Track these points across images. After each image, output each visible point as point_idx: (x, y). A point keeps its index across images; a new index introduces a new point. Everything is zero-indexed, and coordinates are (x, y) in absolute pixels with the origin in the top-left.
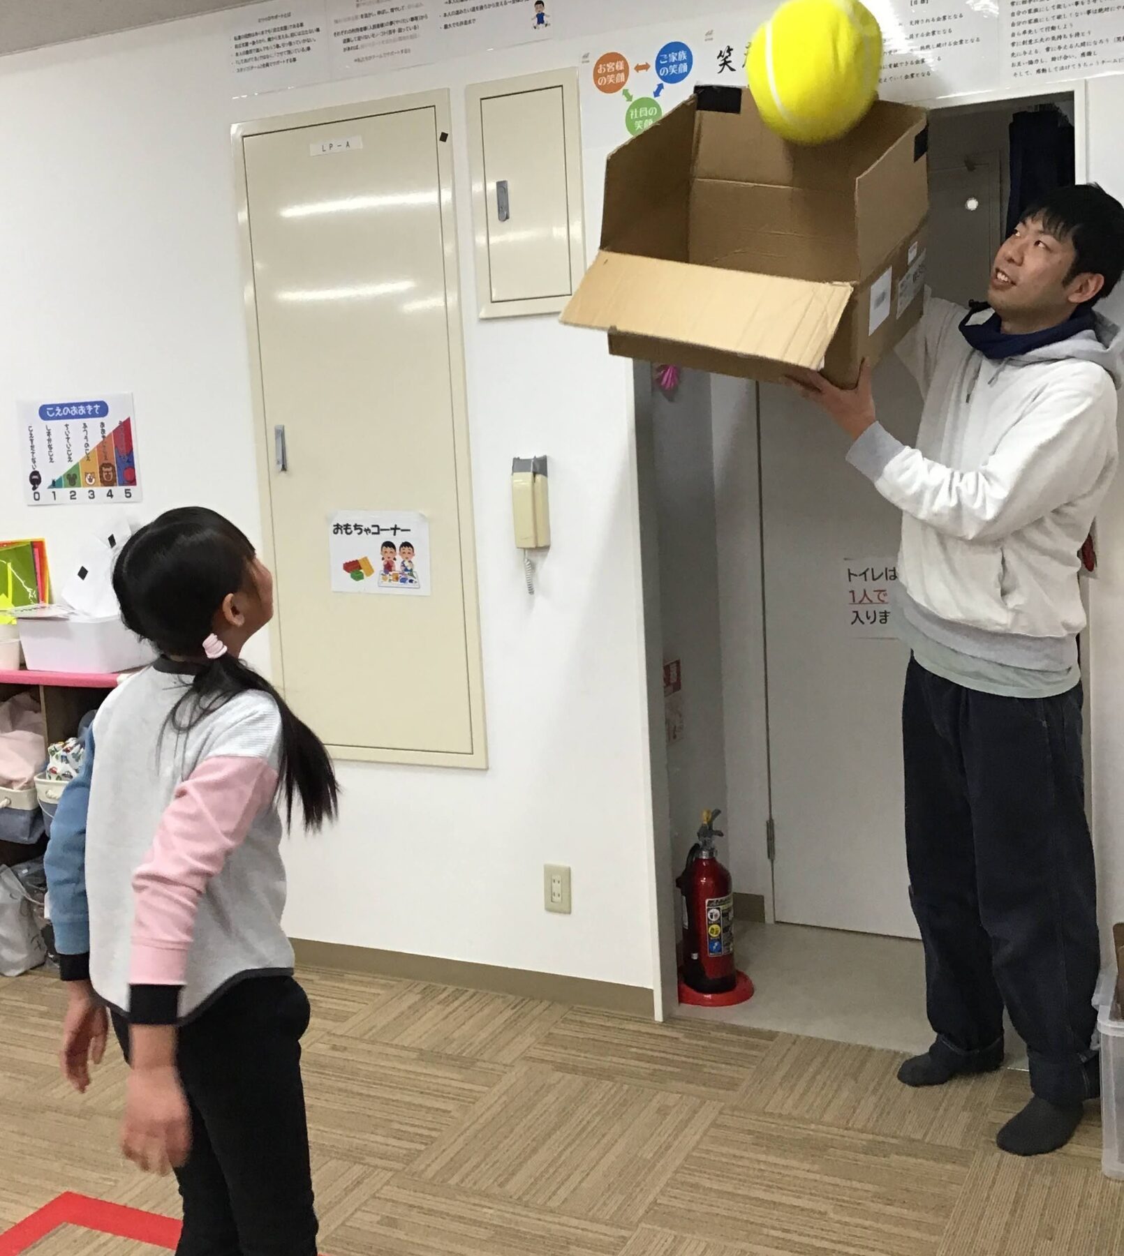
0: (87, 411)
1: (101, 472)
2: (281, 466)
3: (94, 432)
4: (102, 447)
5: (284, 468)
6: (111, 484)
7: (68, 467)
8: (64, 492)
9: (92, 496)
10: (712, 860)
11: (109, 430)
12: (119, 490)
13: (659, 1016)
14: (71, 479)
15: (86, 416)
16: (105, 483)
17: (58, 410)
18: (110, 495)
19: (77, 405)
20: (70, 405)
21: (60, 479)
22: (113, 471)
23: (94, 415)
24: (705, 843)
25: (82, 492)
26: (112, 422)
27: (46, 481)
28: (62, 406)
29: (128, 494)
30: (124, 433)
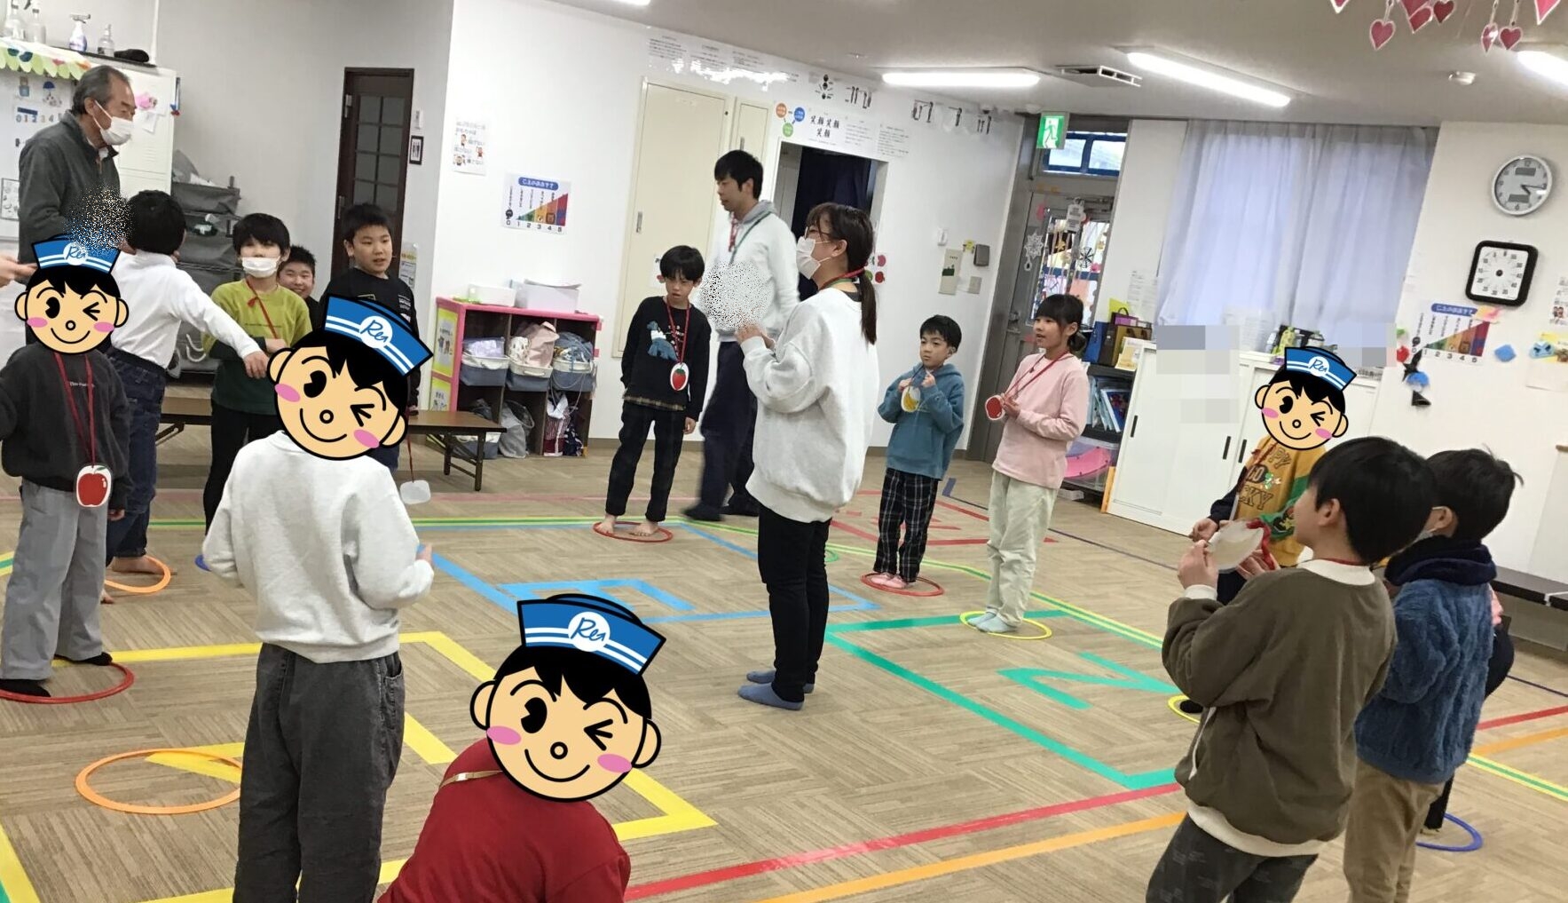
0: (546, 185)
1: (546, 216)
2: (637, 229)
3: (549, 196)
4: (550, 204)
6: (553, 223)
7: (528, 211)
8: (524, 223)
9: (540, 227)
11: (556, 197)
12: (555, 227)
14: (530, 217)
15: (545, 187)
16: (547, 222)
17: (529, 181)
18: (550, 228)
19: (542, 181)
20: (536, 181)
21: (524, 216)
22: (553, 217)
23: (549, 188)
25: (534, 224)
26: (558, 194)
27: (516, 215)
28: (532, 180)
29: (560, 230)
30: (563, 200)
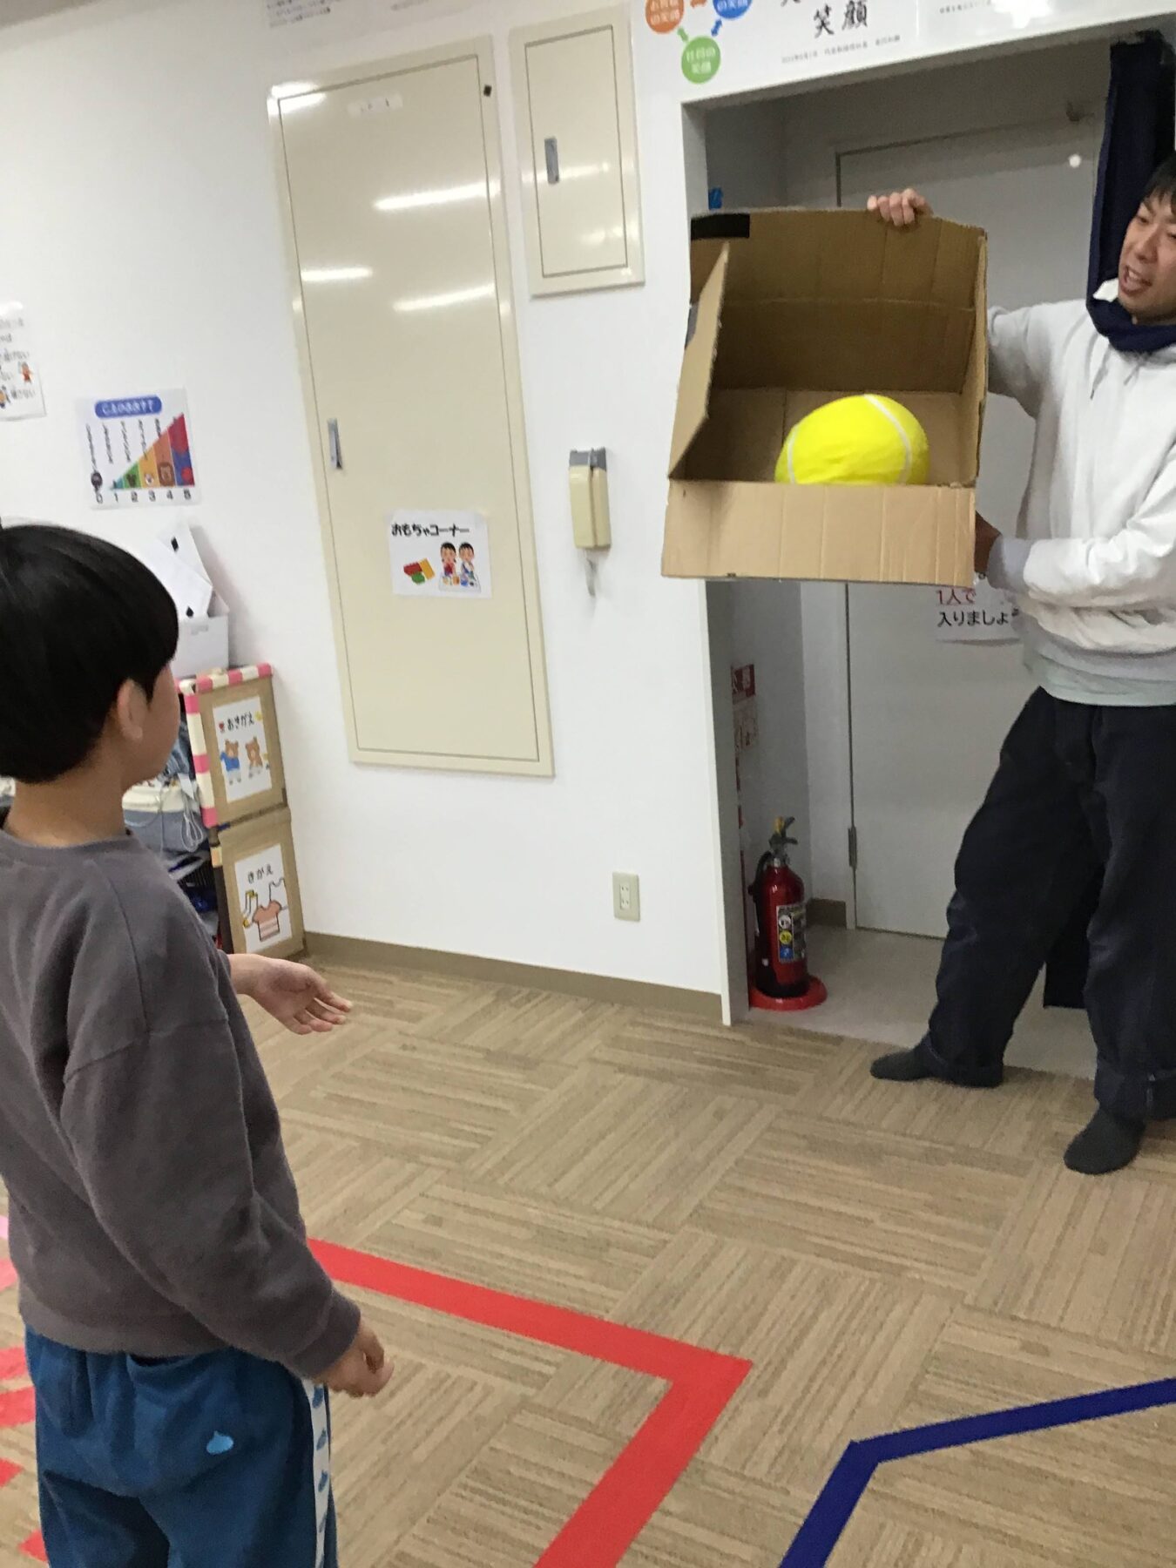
0: (141, 407)
1: (160, 472)
2: (335, 463)
3: (150, 429)
4: (158, 446)
5: (339, 465)
7: (128, 467)
8: (125, 494)
9: (152, 496)
10: (785, 869)
11: (164, 427)
12: (178, 491)
13: (726, 1020)
14: (131, 480)
15: (141, 412)
16: (164, 483)
17: (113, 406)
18: (170, 495)
19: (131, 401)
20: (124, 402)
21: (121, 481)
22: (172, 470)
23: (148, 411)
24: (777, 852)
25: (142, 493)
26: (166, 419)
27: (107, 483)
28: (117, 403)
29: (187, 494)
30: (178, 430)
